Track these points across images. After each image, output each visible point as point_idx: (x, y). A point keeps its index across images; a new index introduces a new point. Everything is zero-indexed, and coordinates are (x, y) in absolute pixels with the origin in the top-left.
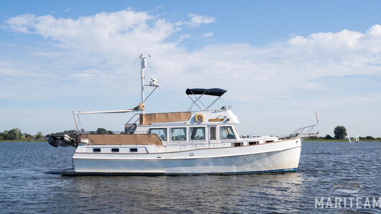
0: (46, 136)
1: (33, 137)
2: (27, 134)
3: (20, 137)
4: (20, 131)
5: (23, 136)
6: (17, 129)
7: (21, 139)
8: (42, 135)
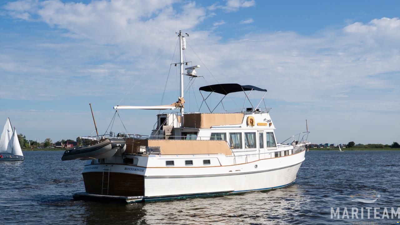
0: (56, 143)
1: (41, 145)
2: (33, 142)
3: (24, 144)
4: (25, 137)
5: (28, 143)
6: (21, 135)
7: (26, 147)
8: (51, 142)
